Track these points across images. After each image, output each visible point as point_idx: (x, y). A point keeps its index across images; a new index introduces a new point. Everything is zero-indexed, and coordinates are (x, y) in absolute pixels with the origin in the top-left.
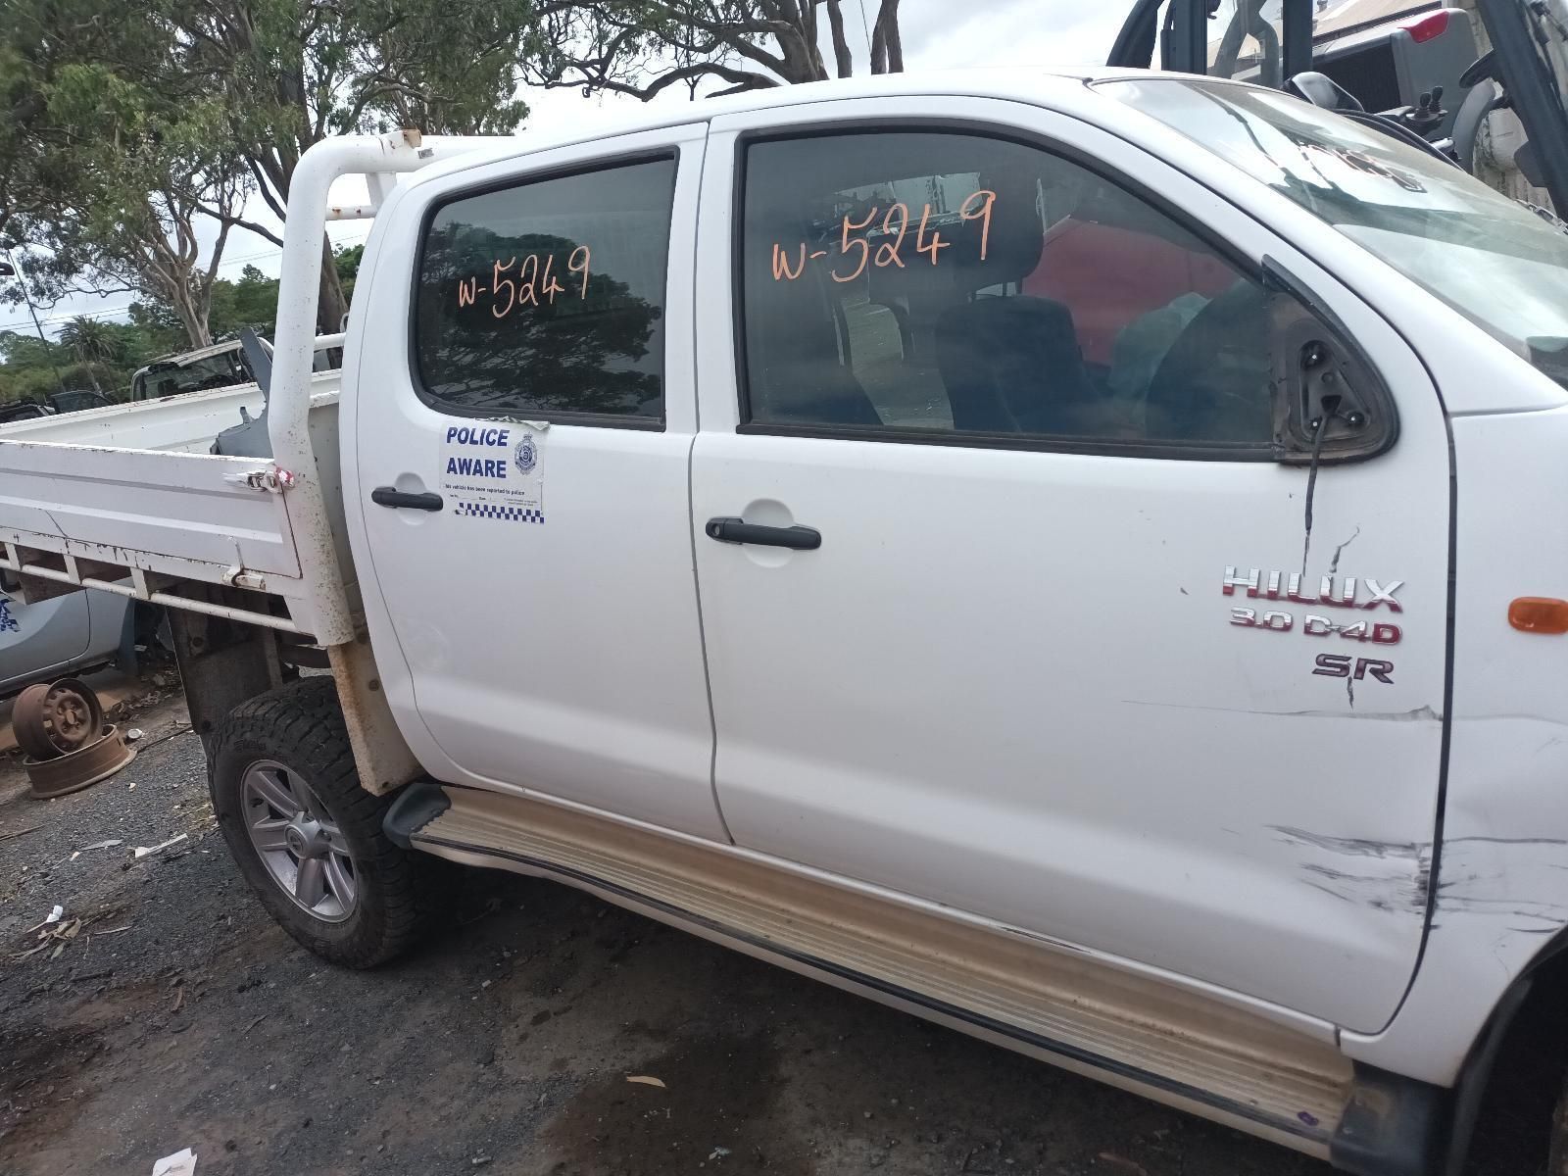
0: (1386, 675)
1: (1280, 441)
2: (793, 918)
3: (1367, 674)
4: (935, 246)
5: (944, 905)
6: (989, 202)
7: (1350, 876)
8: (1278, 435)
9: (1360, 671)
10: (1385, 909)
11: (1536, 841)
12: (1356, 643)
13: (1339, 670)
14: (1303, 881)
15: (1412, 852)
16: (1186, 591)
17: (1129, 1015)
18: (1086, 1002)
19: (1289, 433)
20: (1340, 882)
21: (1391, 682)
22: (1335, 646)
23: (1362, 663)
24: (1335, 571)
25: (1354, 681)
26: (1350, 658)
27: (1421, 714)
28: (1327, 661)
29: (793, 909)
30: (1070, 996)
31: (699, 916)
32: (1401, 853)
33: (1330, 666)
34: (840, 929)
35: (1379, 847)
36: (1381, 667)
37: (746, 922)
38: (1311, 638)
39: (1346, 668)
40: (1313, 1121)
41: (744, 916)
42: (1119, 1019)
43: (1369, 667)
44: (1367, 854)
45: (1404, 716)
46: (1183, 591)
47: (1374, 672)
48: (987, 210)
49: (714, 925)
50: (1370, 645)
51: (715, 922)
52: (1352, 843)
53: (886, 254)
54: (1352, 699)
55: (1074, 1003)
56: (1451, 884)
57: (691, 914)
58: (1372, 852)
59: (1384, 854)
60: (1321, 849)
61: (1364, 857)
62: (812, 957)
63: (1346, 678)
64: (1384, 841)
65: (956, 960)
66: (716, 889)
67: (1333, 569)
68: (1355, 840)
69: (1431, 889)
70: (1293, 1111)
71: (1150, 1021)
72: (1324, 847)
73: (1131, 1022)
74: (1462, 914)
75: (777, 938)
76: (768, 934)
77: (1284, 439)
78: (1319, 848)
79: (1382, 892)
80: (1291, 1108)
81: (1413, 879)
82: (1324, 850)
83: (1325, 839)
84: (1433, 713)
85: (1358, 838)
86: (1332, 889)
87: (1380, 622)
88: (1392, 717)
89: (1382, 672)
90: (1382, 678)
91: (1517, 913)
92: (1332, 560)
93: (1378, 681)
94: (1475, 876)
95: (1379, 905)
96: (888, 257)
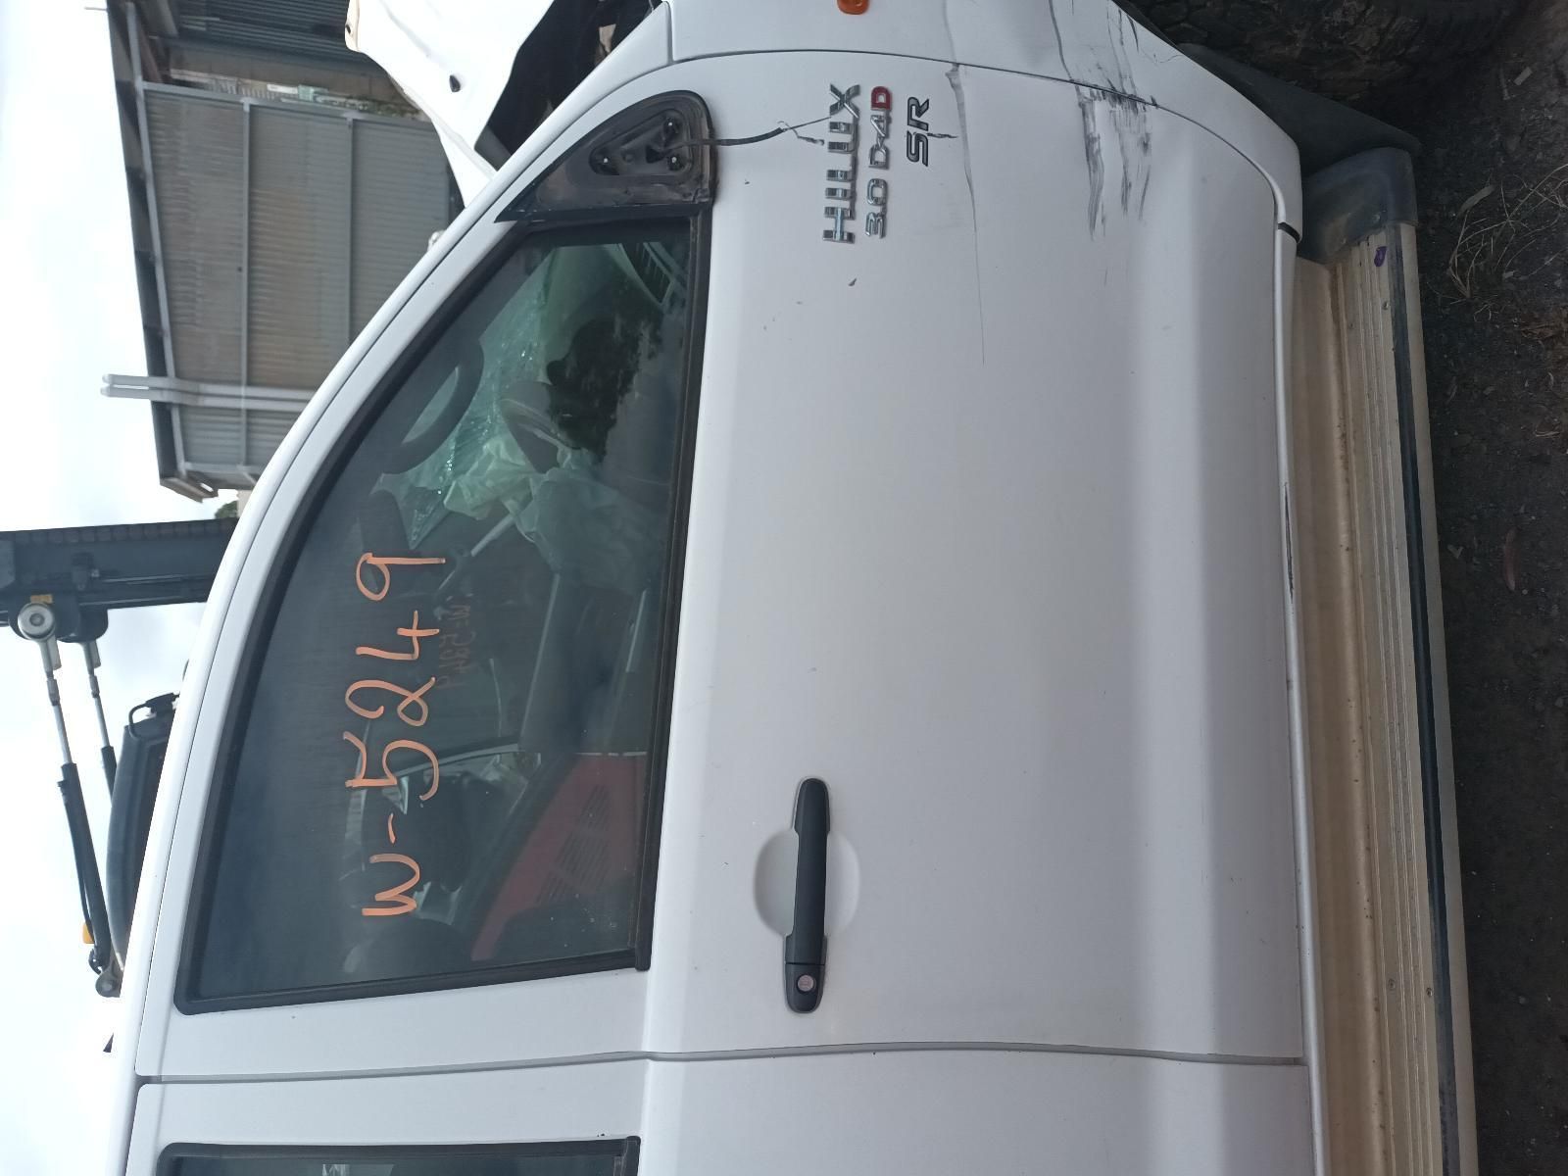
0: (921, 104)
1: (690, 194)
2: (1384, 979)
3: (923, 119)
4: (414, 633)
5: (1288, 682)
6: (372, 560)
7: (1124, 167)
8: (685, 196)
9: (919, 125)
10: (1148, 140)
11: (1054, 19)
12: (892, 126)
13: (921, 144)
14: (1141, 215)
15: (1088, 106)
16: (852, 280)
17: (1340, 487)
18: (1343, 538)
19: (682, 186)
20: (1132, 178)
21: (927, 101)
22: (897, 143)
23: (911, 122)
24: (823, 141)
25: (930, 131)
26: (908, 133)
27: (955, 81)
28: (913, 152)
29: (1369, 992)
30: (1344, 558)
31: (1444, 1131)
32: (1090, 119)
33: (918, 149)
34: (1372, 900)
35: (1090, 141)
36: (914, 107)
37: (1419, 1044)
38: (892, 162)
39: (919, 137)
40: (1382, 250)
41: (1411, 1060)
42: (1349, 494)
43: (914, 117)
44: (1099, 151)
45: (959, 96)
46: (852, 284)
47: (919, 114)
48: (381, 562)
49: (1447, 1093)
50: (893, 114)
51: (1441, 1093)
52: (1091, 162)
53: (414, 710)
54: (950, 137)
55: (1351, 549)
56: (1110, 82)
57: (1445, 1149)
58: (1096, 146)
59: (1096, 136)
60: (1103, 190)
61: (1103, 153)
62: (1432, 898)
63: (929, 138)
64: (1082, 135)
65: (1353, 714)
66: (1386, 1153)
67: (820, 143)
68: (1088, 160)
69: (1117, 97)
70: (1379, 273)
71: (1338, 463)
72: (1101, 188)
73: (1348, 481)
74: (1134, 77)
75: (1426, 975)
76: (1423, 994)
77: (687, 191)
78: (1104, 193)
79: (1132, 142)
80: (1376, 276)
81: (1113, 109)
82: (1104, 187)
83: (1092, 184)
84: (952, 71)
85: (1085, 158)
86: (1142, 186)
87: (870, 104)
88: (961, 106)
89: (918, 108)
90: (925, 107)
91: (1122, 43)
92: (811, 144)
93: (928, 111)
94: (1098, 65)
95: (1146, 145)
96: (418, 704)
